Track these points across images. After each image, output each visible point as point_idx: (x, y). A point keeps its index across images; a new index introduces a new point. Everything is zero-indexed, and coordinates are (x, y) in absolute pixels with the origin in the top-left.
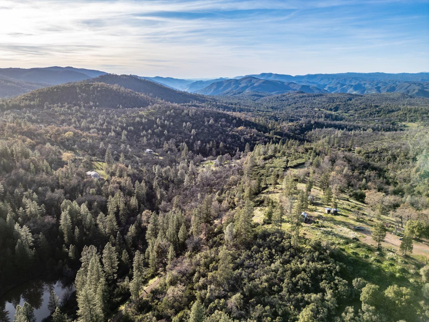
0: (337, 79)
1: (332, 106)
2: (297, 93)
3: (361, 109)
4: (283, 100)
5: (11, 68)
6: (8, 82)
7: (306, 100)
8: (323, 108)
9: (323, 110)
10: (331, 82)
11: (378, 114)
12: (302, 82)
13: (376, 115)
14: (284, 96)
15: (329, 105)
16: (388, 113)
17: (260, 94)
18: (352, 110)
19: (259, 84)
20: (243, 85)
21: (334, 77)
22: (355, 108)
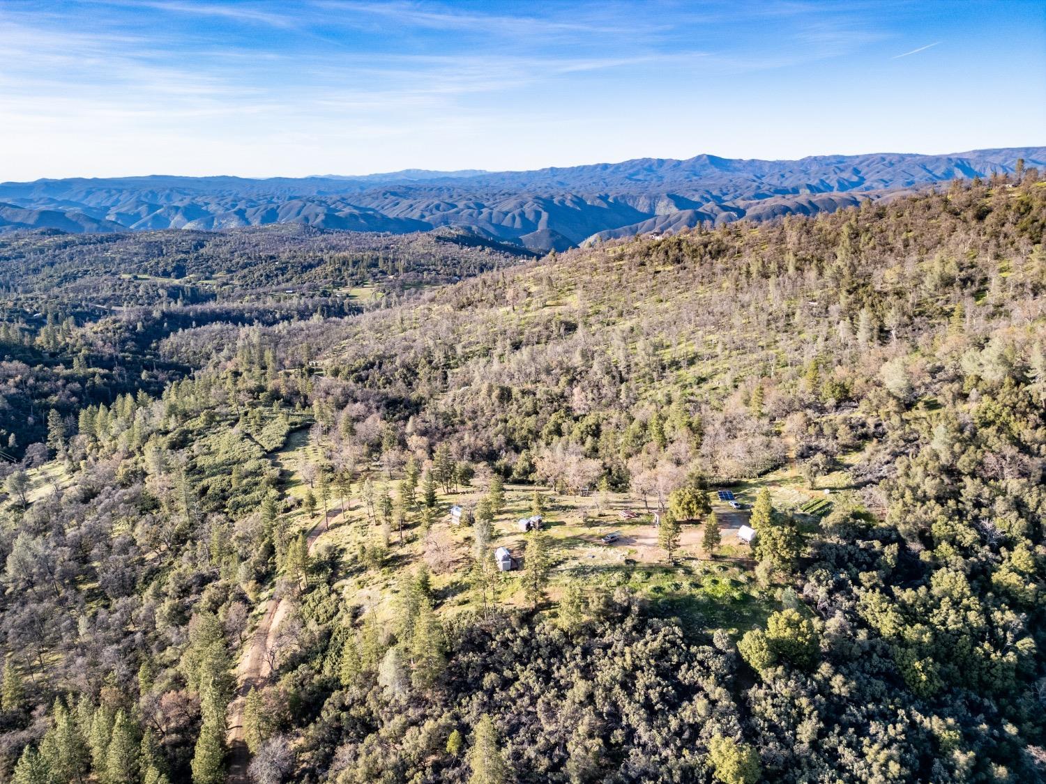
0: (132, 193)
1: (167, 264)
7: (81, 252)
10: (118, 201)
11: (283, 275)
12: (31, 201)
13: (280, 278)
15: (158, 263)
21: (121, 187)
22: (224, 266)
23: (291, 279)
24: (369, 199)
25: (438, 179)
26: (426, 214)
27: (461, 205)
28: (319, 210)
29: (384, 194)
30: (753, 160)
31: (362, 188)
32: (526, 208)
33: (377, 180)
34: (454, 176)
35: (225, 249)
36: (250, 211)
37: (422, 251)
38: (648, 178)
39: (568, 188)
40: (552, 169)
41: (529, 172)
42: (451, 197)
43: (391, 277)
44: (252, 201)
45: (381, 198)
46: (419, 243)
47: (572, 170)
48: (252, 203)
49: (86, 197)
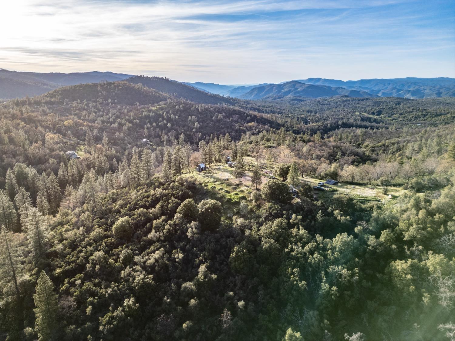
1: (376, 110)
2: (342, 97)
3: (407, 113)
4: (324, 105)
5: (52, 73)
6: (44, 84)
7: (349, 104)
8: (365, 112)
9: (365, 114)
11: (423, 117)
13: (422, 119)
14: (326, 100)
16: (435, 116)
17: (301, 98)
18: (397, 114)
19: (302, 89)
20: (285, 90)
21: (390, 82)
22: (400, 112)
23: (426, 120)
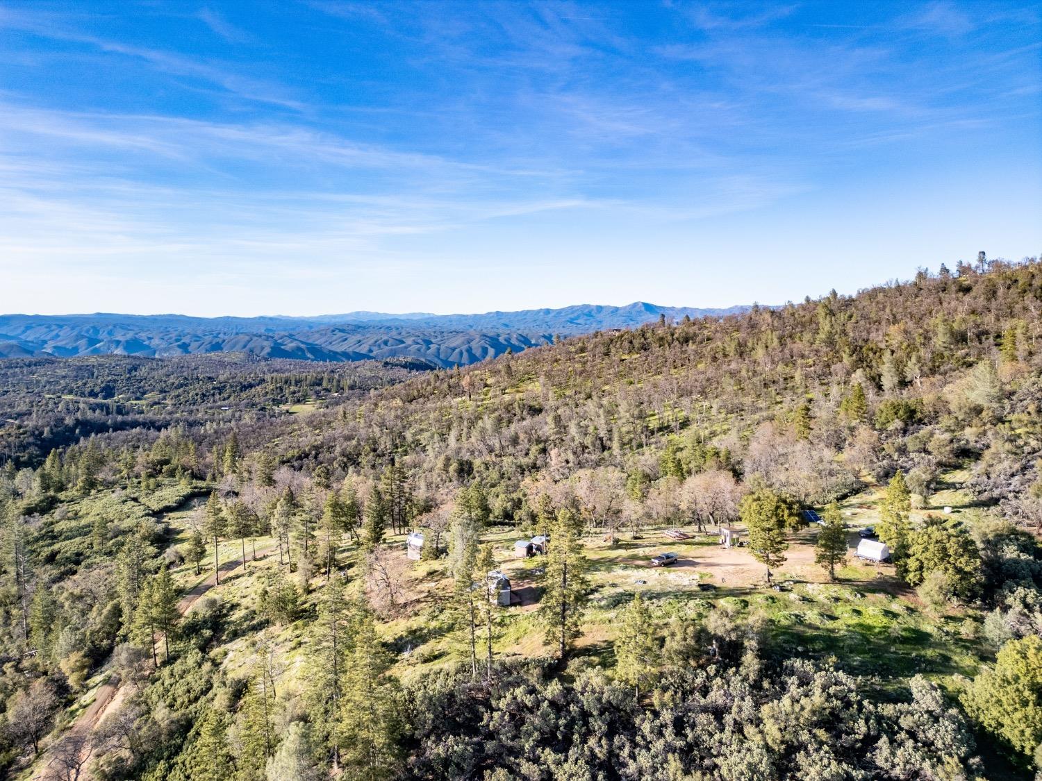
0: (73, 329)
1: (95, 385)
3: (177, 388)
10: (58, 336)
11: (220, 394)
13: (217, 397)
21: (61, 323)
22: (158, 386)
23: (228, 398)
24: (317, 335)
25: (387, 321)
26: (374, 348)
27: (409, 341)
28: (266, 343)
29: (333, 331)
30: (685, 308)
31: (311, 327)
32: (473, 344)
33: (326, 320)
34: (402, 318)
35: (161, 372)
36: (194, 345)
37: (369, 374)
38: (588, 322)
39: (513, 329)
40: (498, 313)
41: (476, 315)
42: (400, 334)
43: (336, 394)
44: (198, 337)
45: (329, 333)
46: (365, 369)
47: (517, 313)
48: (197, 338)
49: (24, 332)
